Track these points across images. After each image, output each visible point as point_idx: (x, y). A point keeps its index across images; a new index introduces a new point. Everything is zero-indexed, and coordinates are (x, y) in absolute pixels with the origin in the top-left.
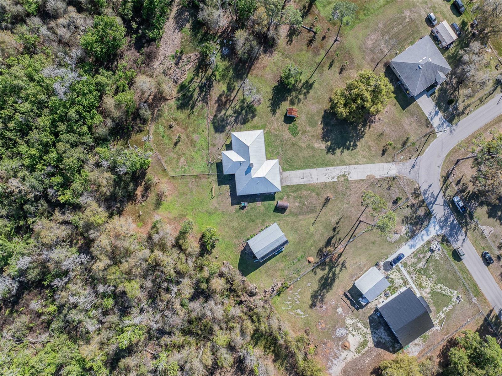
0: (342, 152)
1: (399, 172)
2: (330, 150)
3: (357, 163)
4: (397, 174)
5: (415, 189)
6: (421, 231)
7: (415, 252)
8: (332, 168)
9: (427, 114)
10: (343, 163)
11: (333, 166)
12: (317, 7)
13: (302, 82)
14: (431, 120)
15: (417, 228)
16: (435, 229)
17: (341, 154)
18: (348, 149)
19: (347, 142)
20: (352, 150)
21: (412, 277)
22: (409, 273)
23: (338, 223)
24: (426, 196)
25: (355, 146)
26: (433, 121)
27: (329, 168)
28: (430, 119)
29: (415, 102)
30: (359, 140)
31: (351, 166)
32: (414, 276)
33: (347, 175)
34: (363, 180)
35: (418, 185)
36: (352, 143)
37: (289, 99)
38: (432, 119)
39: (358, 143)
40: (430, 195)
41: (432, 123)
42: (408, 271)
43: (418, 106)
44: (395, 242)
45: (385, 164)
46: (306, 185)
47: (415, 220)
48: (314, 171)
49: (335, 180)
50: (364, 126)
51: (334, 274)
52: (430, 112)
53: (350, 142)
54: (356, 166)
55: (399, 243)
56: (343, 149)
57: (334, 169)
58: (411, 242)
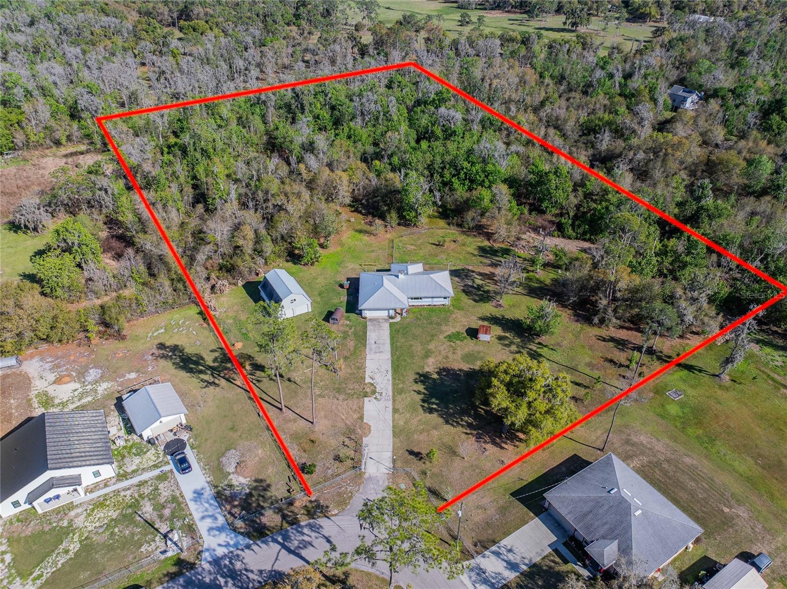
0: (419, 393)
1: (370, 478)
2: (423, 378)
3: (395, 411)
4: (367, 475)
5: (327, 507)
6: (225, 516)
7: (181, 499)
8: (390, 376)
9: (506, 542)
10: (397, 391)
11: (394, 379)
12: (676, 371)
13: (538, 350)
14: (493, 553)
15: (235, 506)
16: (220, 545)
17: (415, 391)
18: (424, 401)
19: (437, 399)
20: (423, 406)
21: (129, 489)
22: (141, 484)
23: (289, 380)
24: (306, 531)
25: (431, 411)
26: (493, 558)
27: (390, 373)
28: (494, 548)
29: (532, 514)
30: (442, 417)
31: (391, 402)
32: (128, 493)
33: (374, 396)
34: (361, 418)
35: (336, 515)
36: (434, 406)
37: (507, 335)
38: (497, 554)
39: (435, 415)
40: (306, 538)
41: (487, 553)
42: (146, 482)
43: (524, 522)
44: (220, 463)
45: (390, 454)
46: (365, 346)
47: (254, 505)
48: (387, 355)
49: (368, 380)
50: (470, 426)
51: (201, 372)
52: (516, 550)
53: (436, 404)
54: (390, 409)
55: (216, 469)
56: (424, 394)
57: (388, 380)
58: (209, 492)
